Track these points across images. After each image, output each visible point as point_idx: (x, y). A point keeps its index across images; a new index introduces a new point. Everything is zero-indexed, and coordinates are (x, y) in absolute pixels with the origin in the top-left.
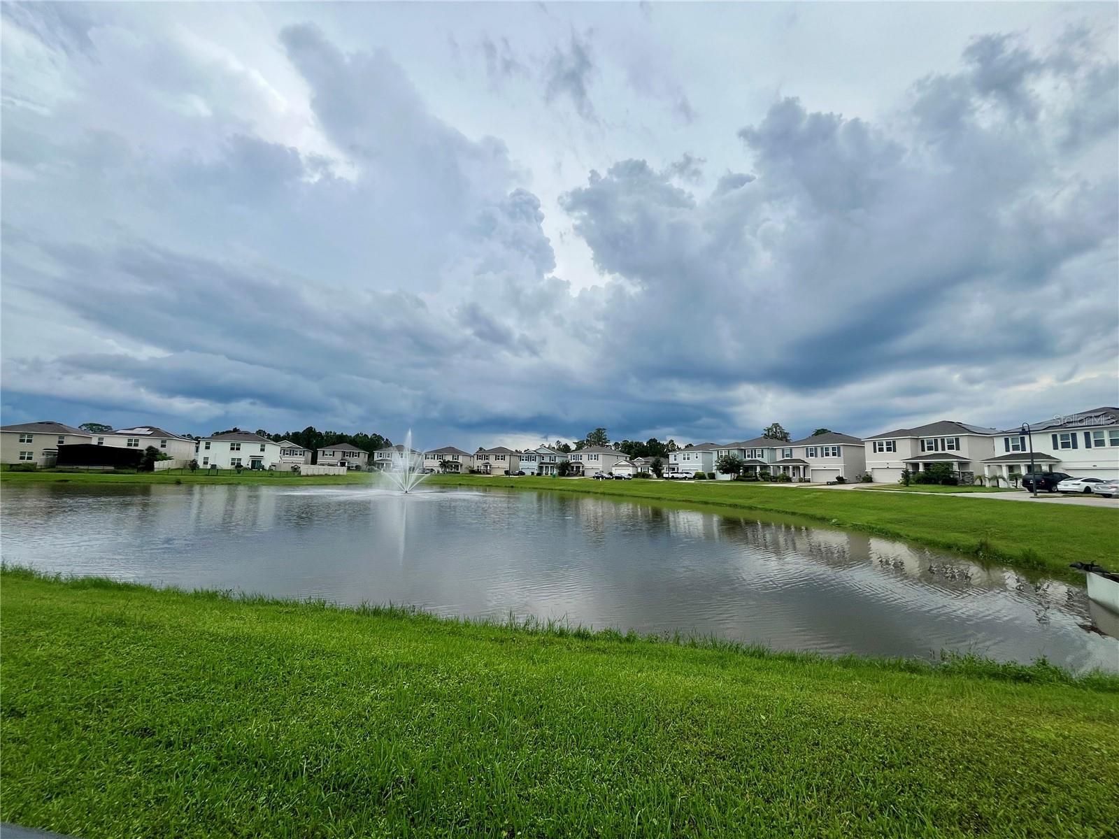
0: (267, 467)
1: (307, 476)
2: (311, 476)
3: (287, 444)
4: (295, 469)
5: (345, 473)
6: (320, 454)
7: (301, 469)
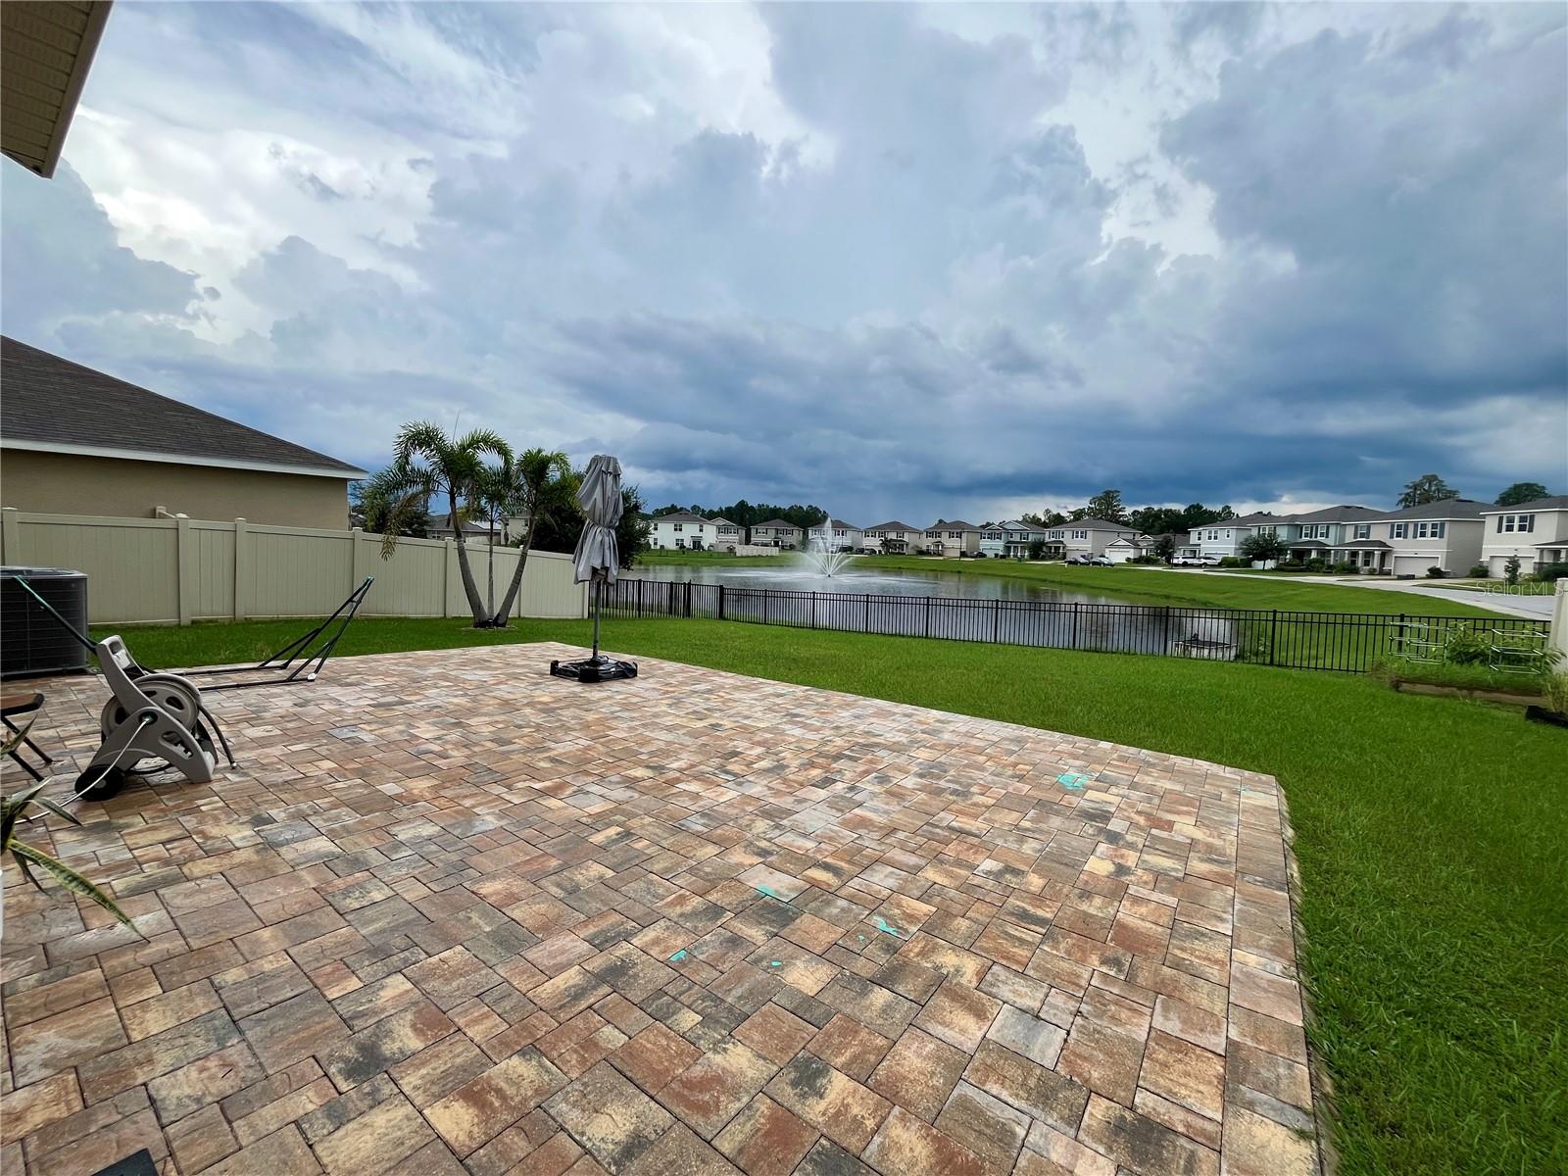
0: (706, 548)
1: (742, 557)
2: (745, 557)
3: (721, 522)
4: (731, 550)
5: (778, 554)
6: (753, 532)
7: (736, 550)
